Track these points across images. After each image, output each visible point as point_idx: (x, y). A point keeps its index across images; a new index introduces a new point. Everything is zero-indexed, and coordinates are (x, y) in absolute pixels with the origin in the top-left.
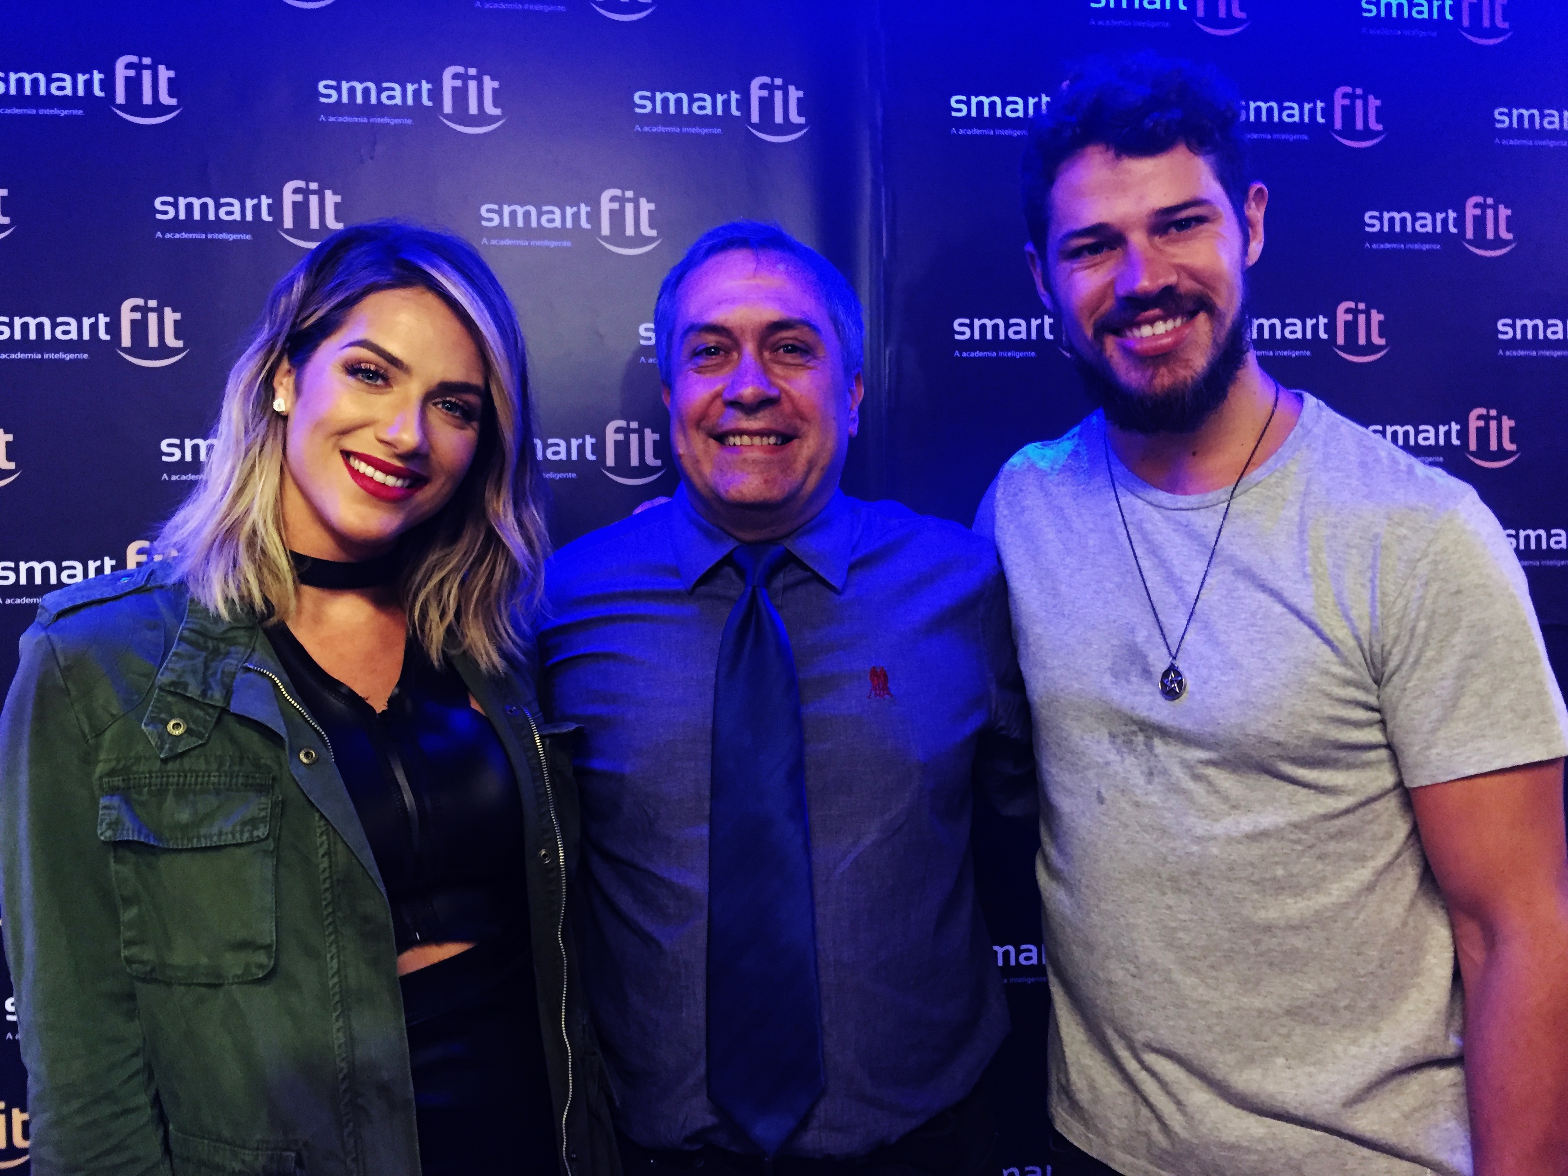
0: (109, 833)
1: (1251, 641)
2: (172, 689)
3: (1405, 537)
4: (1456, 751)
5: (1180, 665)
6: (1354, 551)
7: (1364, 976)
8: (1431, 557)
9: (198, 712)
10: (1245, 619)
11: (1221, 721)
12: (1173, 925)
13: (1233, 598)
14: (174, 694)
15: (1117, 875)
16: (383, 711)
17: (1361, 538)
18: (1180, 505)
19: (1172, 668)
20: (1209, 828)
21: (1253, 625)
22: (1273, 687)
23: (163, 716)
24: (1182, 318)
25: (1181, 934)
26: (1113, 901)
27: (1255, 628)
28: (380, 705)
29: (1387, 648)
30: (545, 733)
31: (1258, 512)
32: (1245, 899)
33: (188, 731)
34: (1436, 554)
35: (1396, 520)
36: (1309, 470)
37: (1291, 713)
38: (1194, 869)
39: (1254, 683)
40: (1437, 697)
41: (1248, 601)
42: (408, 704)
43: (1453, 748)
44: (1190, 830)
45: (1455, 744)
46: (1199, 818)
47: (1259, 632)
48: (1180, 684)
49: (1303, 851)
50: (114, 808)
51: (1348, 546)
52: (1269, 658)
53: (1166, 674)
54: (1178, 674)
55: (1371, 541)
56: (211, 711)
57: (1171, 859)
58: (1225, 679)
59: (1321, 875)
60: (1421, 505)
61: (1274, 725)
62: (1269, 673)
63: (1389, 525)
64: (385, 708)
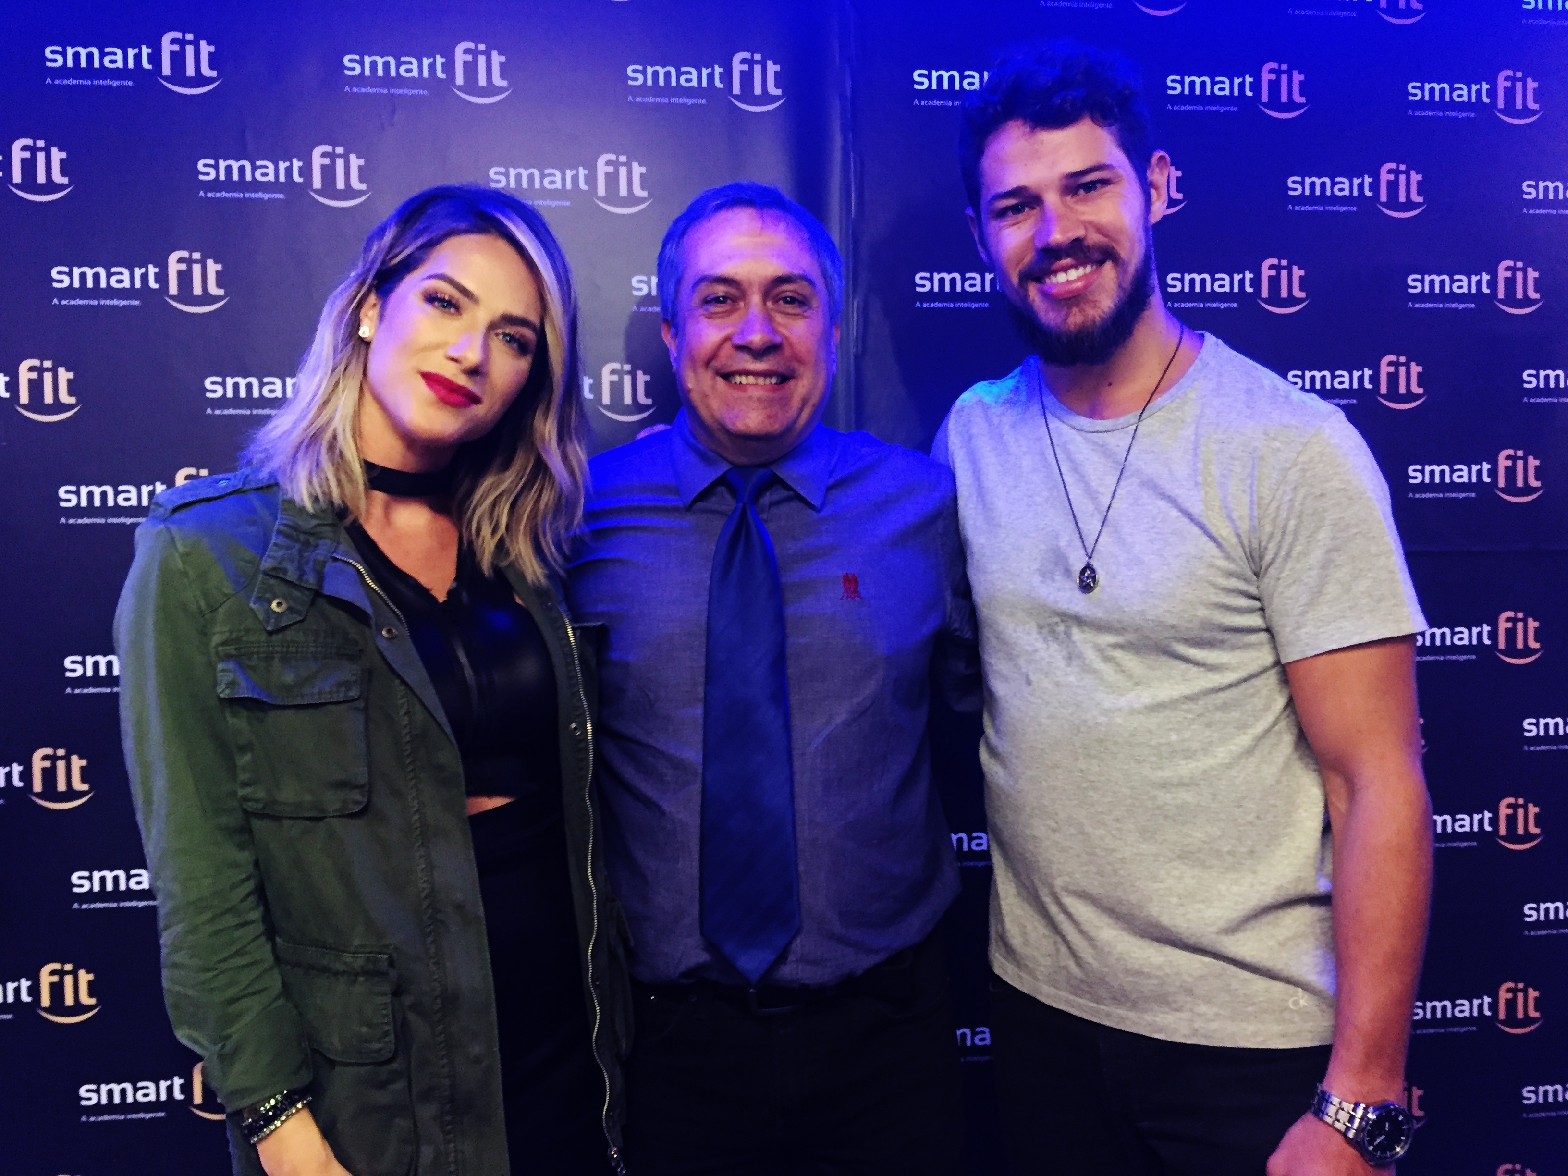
0: (227, 691)
1: (1152, 541)
2: (274, 573)
3: (1279, 450)
4: (1321, 630)
5: (1095, 563)
6: (1237, 463)
7: (1243, 825)
8: (1300, 466)
9: (296, 593)
10: (1148, 523)
11: (1126, 609)
12: (1085, 785)
13: (1138, 505)
14: (276, 577)
15: (1040, 746)
16: (445, 601)
17: (1243, 451)
18: (1098, 428)
19: (1088, 567)
20: (1115, 701)
21: (1153, 528)
22: (1168, 579)
23: (268, 595)
24: (1092, 267)
25: (1091, 793)
26: (1037, 768)
27: (1155, 530)
28: (442, 598)
29: (1264, 544)
30: (576, 625)
31: (1161, 433)
32: (1144, 760)
33: (290, 609)
34: (1303, 463)
35: (1272, 435)
36: (1205, 396)
37: (1182, 601)
38: (1101, 737)
39: (1152, 576)
40: (1305, 584)
41: (1150, 507)
42: (464, 595)
43: (1319, 628)
44: (1099, 704)
45: (1320, 624)
46: (1108, 693)
47: (1157, 533)
48: (1094, 578)
49: (1193, 720)
50: (230, 671)
51: (1232, 458)
52: (1166, 555)
53: (1083, 572)
54: (1093, 571)
55: (1251, 453)
56: (306, 592)
57: (1083, 729)
58: (1130, 573)
59: (1209, 740)
60: (1293, 422)
61: (1169, 611)
62: (1165, 567)
63: (1265, 440)
64: (446, 599)
